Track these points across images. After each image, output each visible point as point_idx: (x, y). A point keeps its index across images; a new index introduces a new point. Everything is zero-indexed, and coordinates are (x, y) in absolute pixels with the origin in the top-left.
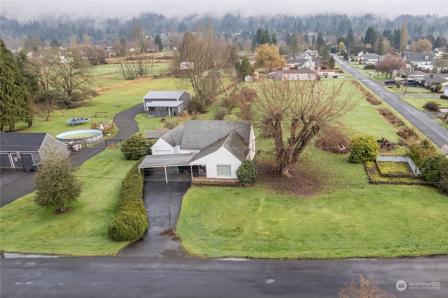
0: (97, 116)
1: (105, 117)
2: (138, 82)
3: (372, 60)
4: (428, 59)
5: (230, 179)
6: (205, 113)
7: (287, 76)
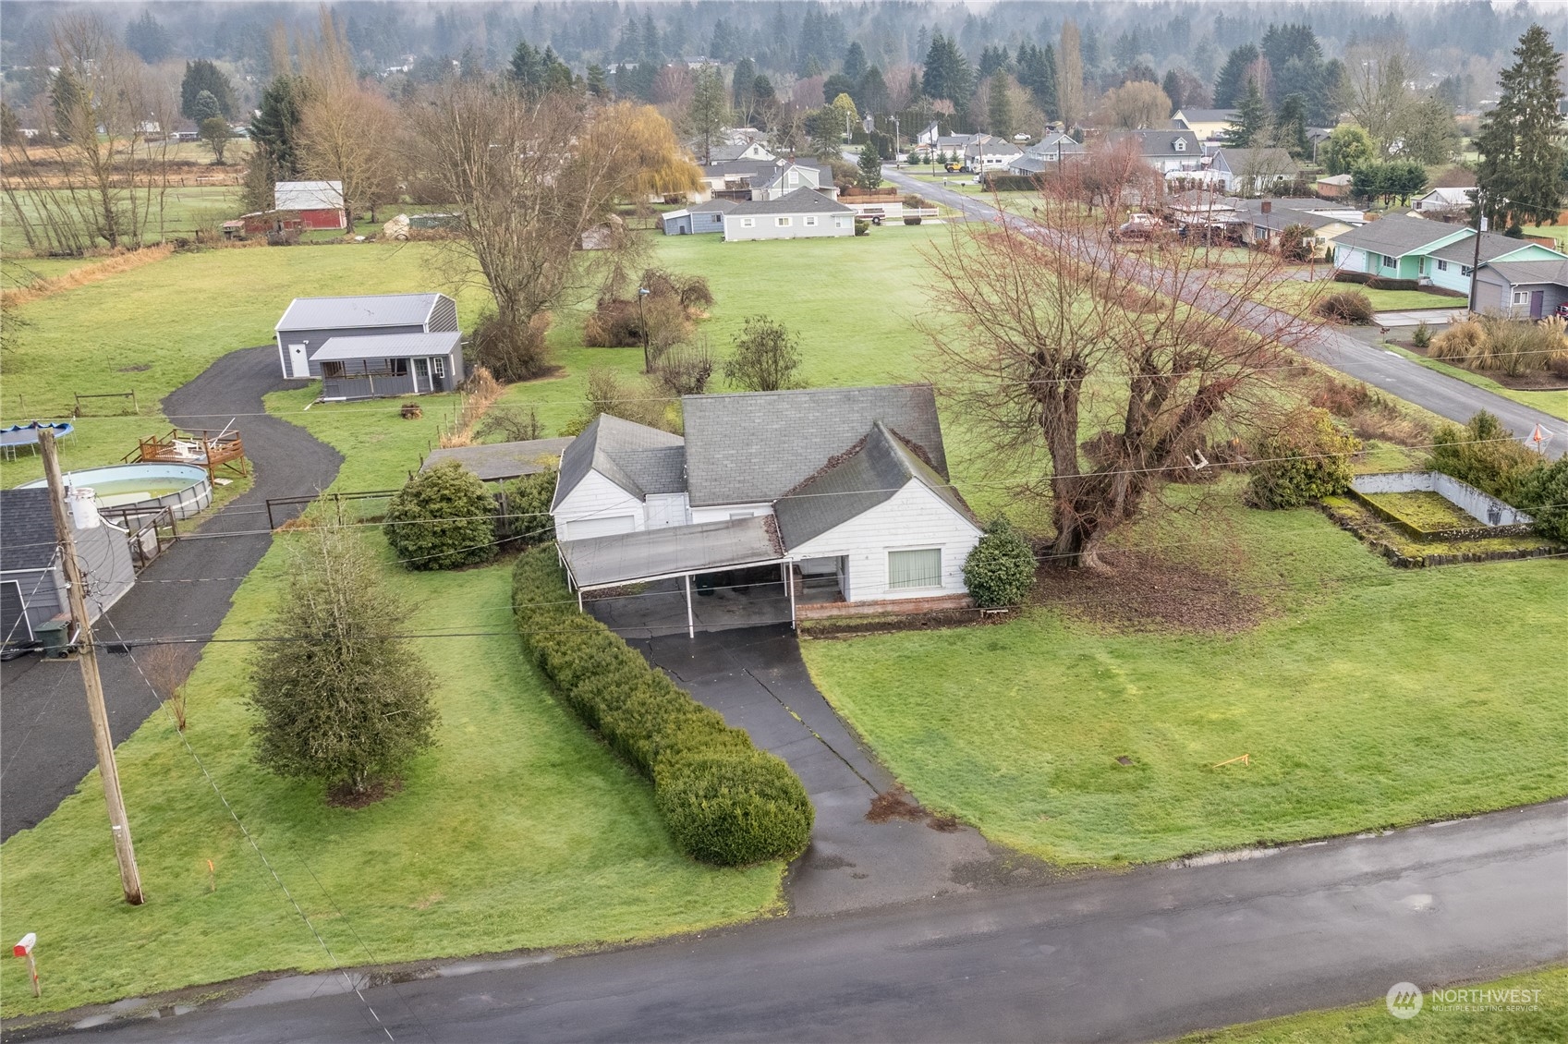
0: (83, 410)
1: (125, 413)
2: (120, 268)
3: (990, 156)
4: (1184, 149)
5: (933, 600)
6: (552, 375)
7: (743, 223)
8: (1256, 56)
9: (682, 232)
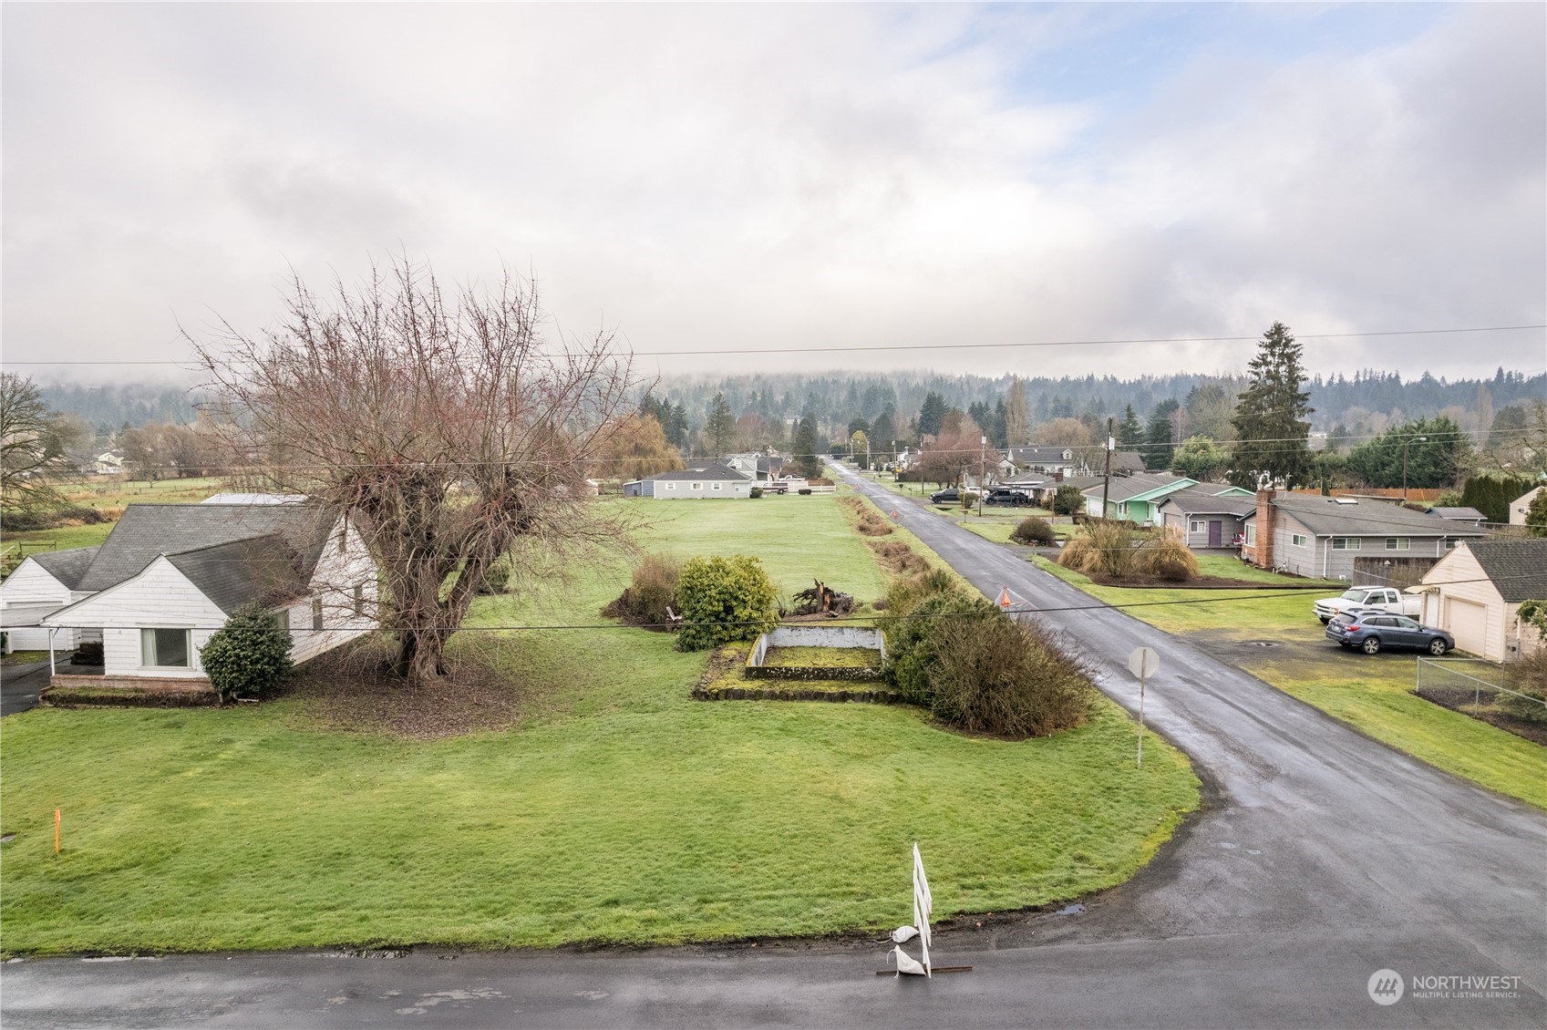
4: (1070, 458)
7: (667, 486)
8: (1177, 407)
9: (635, 494)
